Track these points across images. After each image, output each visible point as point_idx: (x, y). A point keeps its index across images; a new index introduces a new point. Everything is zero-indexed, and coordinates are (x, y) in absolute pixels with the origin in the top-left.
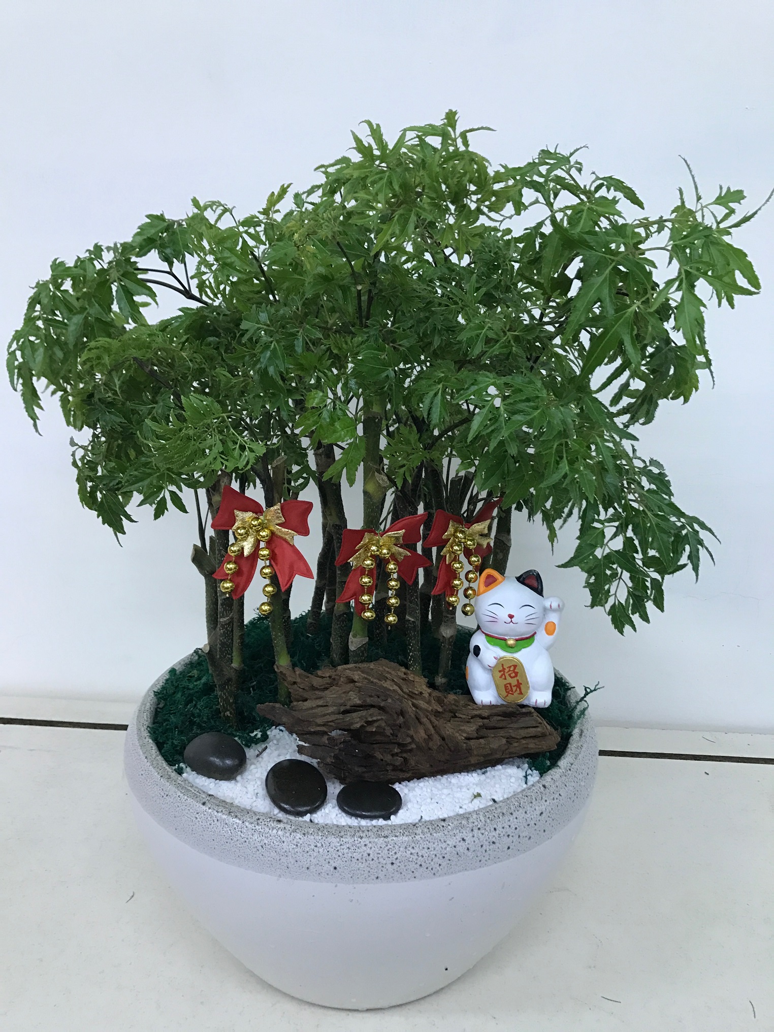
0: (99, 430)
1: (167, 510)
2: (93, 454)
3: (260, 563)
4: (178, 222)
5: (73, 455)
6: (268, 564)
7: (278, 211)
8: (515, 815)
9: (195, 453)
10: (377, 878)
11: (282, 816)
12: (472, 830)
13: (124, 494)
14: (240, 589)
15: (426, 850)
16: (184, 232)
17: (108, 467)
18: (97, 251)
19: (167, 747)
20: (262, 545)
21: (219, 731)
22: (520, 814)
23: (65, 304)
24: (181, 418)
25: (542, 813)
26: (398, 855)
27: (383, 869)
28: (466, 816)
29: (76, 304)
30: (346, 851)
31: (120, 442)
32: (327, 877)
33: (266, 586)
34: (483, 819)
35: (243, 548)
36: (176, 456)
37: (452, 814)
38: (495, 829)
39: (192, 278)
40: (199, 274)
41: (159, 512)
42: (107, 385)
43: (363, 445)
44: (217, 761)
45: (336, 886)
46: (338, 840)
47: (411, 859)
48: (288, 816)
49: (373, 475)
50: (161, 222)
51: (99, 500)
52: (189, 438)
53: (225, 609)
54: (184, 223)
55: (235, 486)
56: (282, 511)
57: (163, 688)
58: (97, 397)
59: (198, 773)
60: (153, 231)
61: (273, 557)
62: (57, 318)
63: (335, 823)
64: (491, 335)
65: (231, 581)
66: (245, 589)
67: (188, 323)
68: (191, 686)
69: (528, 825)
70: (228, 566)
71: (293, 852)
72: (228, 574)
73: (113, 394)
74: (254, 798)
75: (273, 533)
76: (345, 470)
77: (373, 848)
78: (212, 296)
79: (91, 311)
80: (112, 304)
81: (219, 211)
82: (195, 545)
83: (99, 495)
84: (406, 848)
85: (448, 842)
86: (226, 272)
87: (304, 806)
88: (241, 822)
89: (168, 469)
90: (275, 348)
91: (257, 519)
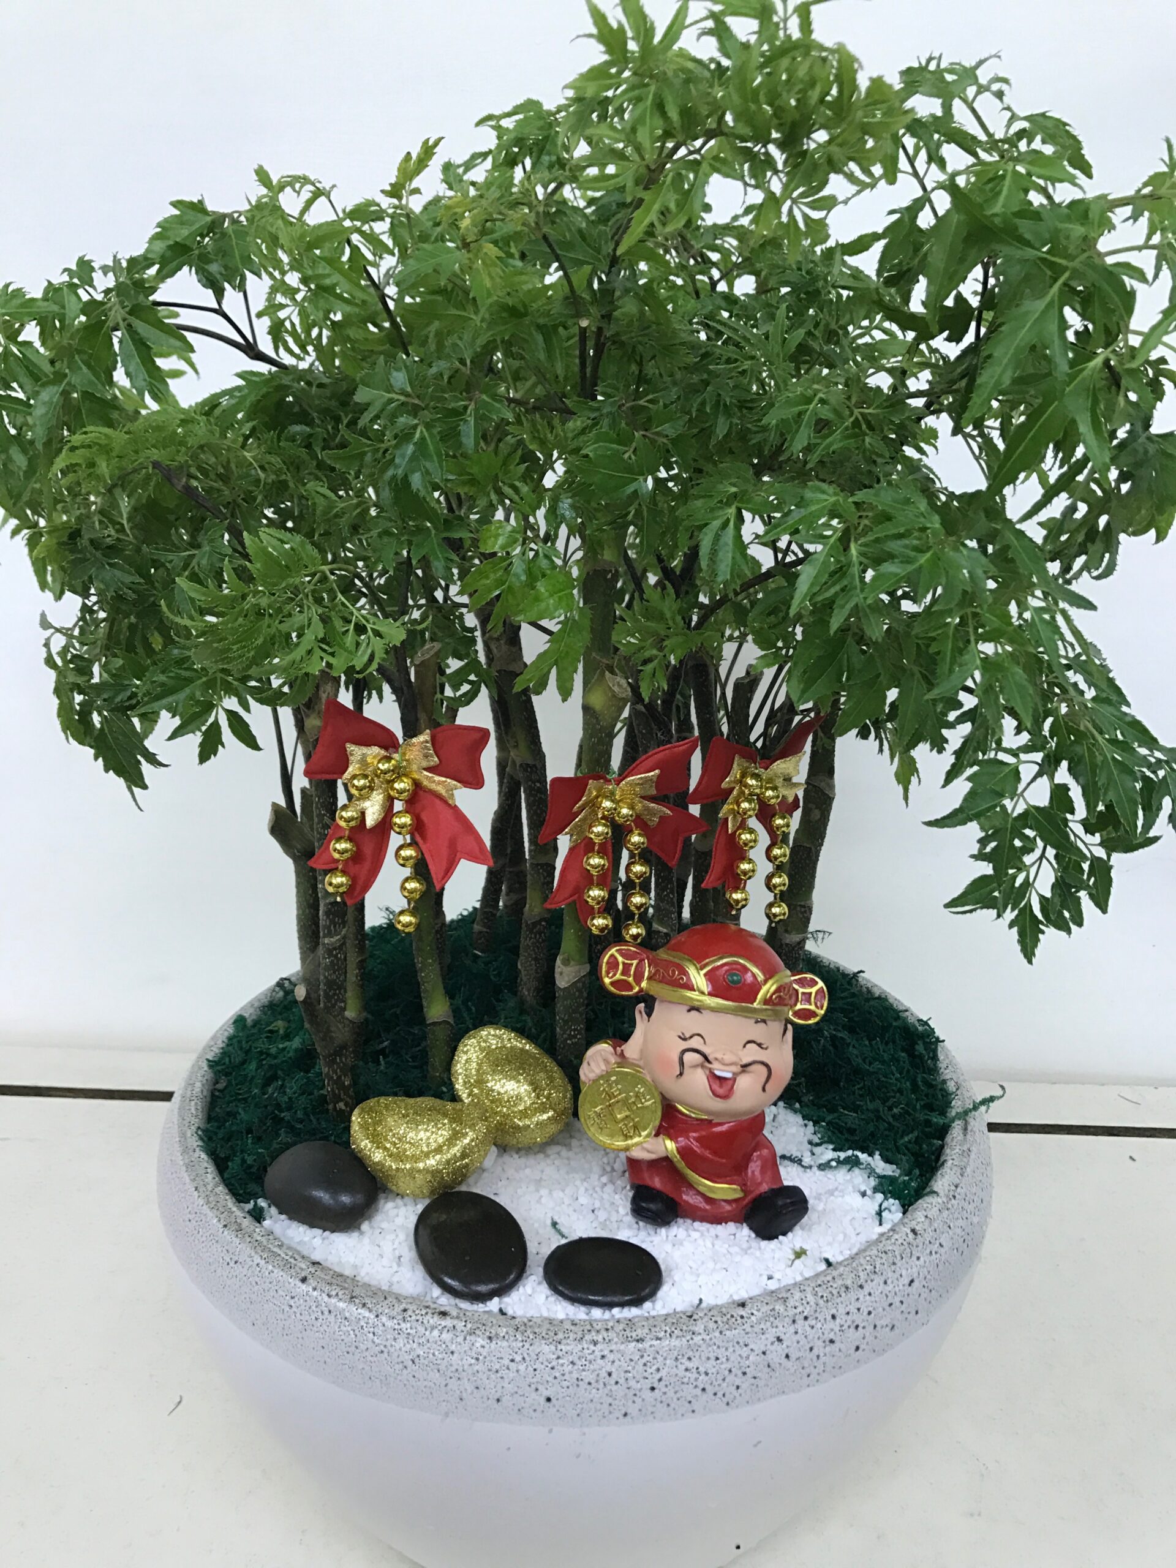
0: (94, 599)
1: (223, 746)
2: (82, 644)
3: (395, 840)
4: (230, 215)
5: (47, 645)
6: (409, 841)
7: (416, 191)
8: (866, 1290)
9: (272, 641)
10: (625, 1415)
11: (445, 1301)
12: (794, 1321)
13: (143, 717)
14: (358, 888)
15: (712, 1362)
16: (241, 232)
17: (110, 666)
18: (84, 269)
19: (233, 1166)
20: (398, 806)
21: (326, 1138)
22: (875, 1286)
23: (27, 368)
24: (244, 576)
25: (912, 1281)
26: (663, 1373)
27: (636, 1399)
28: (779, 1296)
29: (47, 368)
30: (568, 1368)
31: (133, 619)
32: (534, 1415)
33: (406, 880)
34: (811, 1298)
35: (363, 814)
36: (235, 647)
37: (755, 1292)
38: (834, 1317)
39: (259, 315)
40: (271, 309)
41: (209, 748)
42: (107, 514)
43: (587, 623)
44: (323, 1196)
45: (551, 1431)
46: (553, 1348)
47: (686, 1380)
48: (458, 1301)
49: (603, 675)
50: (199, 215)
51: (98, 726)
52: (260, 614)
53: (332, 922)
54: (242, 218)
55: (345, 698)
56: (433, 744)
57: (225, 1053)
58: (86, 536)
59: (290, 1218)
60: (185, 232)
61: (418, 829)
62: (13, 394)
63: (545, 1314)
64: (825, 413)
65: (344, 872)
66: (367, 887)
67: (253, 398)
68: (273, 1051)
69: (891, 1305)
70: (338, 846)
71: (470, 1372)
72: (338, 861)
73: (117, 531)
74: (395, 1268)
75: (417, 784)
76: (554, 671)
77: (617, 1363)
78: (297, 350)
79: (75, 379)
80: (115, 369)
81: (306, 194)
82: (274, 805)
83: (96, 718)
84: (677, 1359)
85: (751, 1346)
86: (322, 303)
87: (485, 1283)
88: (372, 1316)
89: (223, 671)
90: (423, 438)
91: (388, 759)
